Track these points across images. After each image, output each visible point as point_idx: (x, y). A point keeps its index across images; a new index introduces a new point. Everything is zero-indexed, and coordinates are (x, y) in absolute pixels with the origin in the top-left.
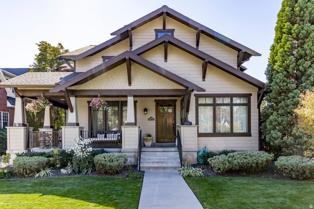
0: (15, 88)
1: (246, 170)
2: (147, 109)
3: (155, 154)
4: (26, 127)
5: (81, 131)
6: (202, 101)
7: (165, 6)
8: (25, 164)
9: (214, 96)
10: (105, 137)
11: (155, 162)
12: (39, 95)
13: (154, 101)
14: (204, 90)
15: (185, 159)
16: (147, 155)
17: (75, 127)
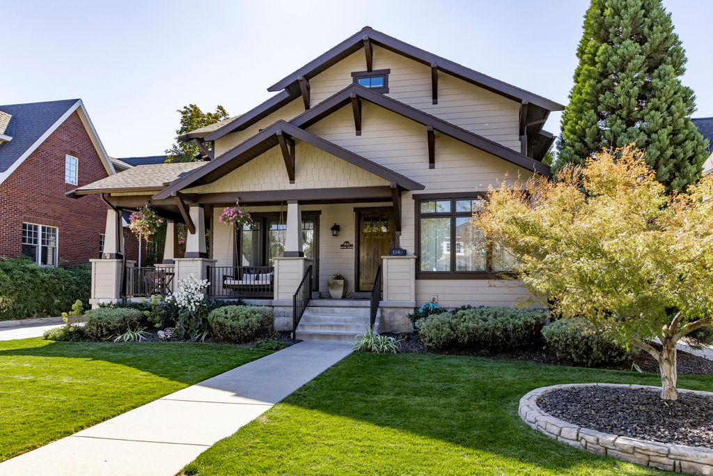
0: (103, 194)
1: (486, 344)
2: (339, 226)
3: (333, 312)
4: (120, 260)
5: (208, 267)
6: (427, 208)
7: (367, 29)
8: (99, 318)
9: (453, 198)
10: (257, 279)
11: (325, 326)
12: (142, 204)
13: (353, 209)
14: (422, 187)
15: (390, 322)
16: (317, 312)
17: (196, 259)
